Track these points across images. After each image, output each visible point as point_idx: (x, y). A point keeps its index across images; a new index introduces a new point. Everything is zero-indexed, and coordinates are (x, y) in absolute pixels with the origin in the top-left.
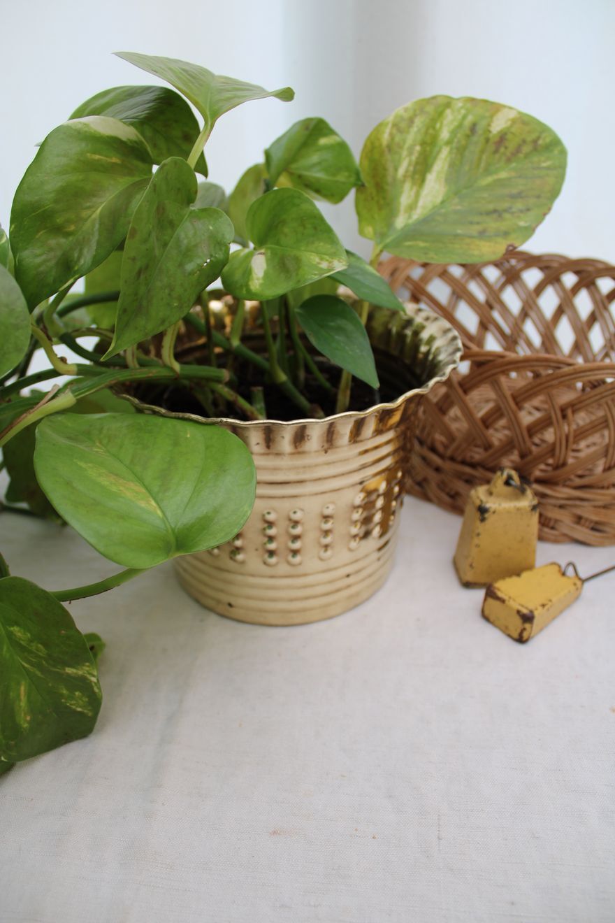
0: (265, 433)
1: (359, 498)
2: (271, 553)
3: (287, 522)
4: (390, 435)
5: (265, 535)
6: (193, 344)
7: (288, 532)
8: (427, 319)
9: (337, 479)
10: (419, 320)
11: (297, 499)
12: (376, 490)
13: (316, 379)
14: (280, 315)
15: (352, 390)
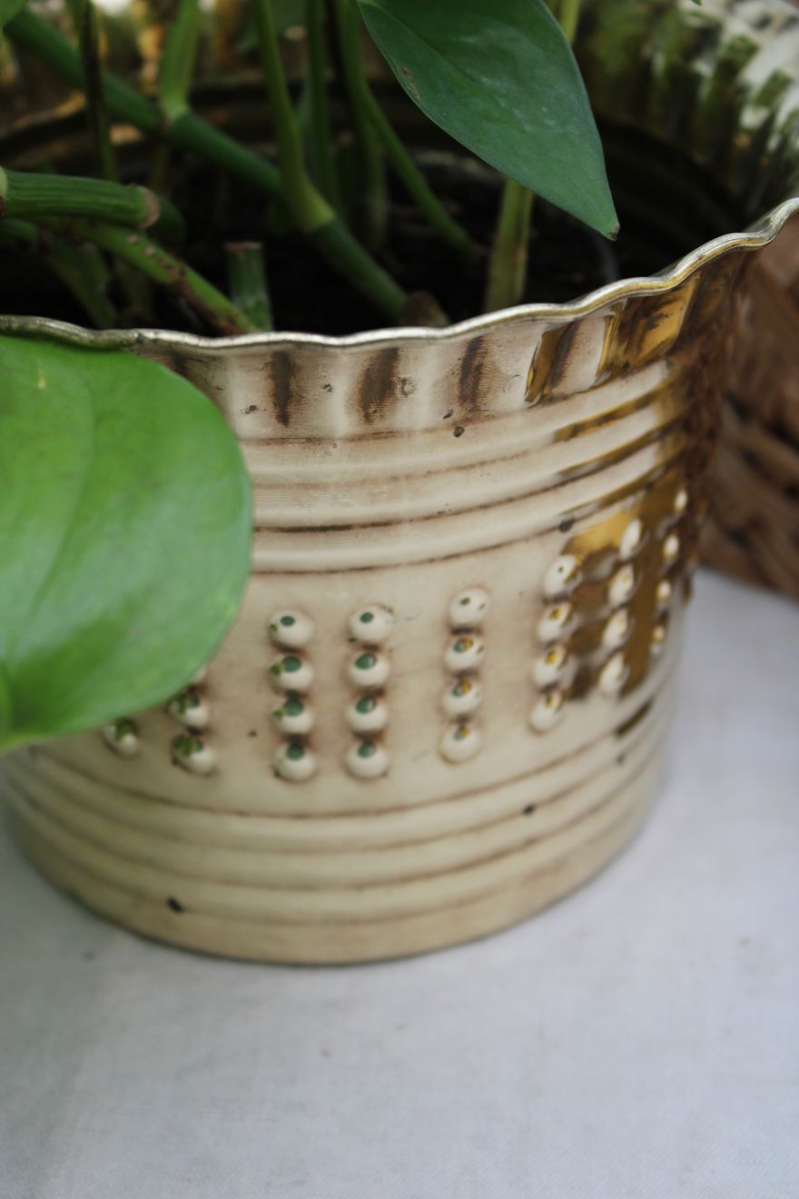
0: (273, 377)
1: (558, 573)
2: (298, 744)
3: (343, 649)
4: (654, 378)
5: (277, 689)
6: (43, 116)
7: (346, 680)
8: (763, 23)
9: (492, 515)
10: (737, 27)
11: (369, 577)
12: (610, 549)
13: (422, 220)
14: (309, 23)
15: (533, 250)
